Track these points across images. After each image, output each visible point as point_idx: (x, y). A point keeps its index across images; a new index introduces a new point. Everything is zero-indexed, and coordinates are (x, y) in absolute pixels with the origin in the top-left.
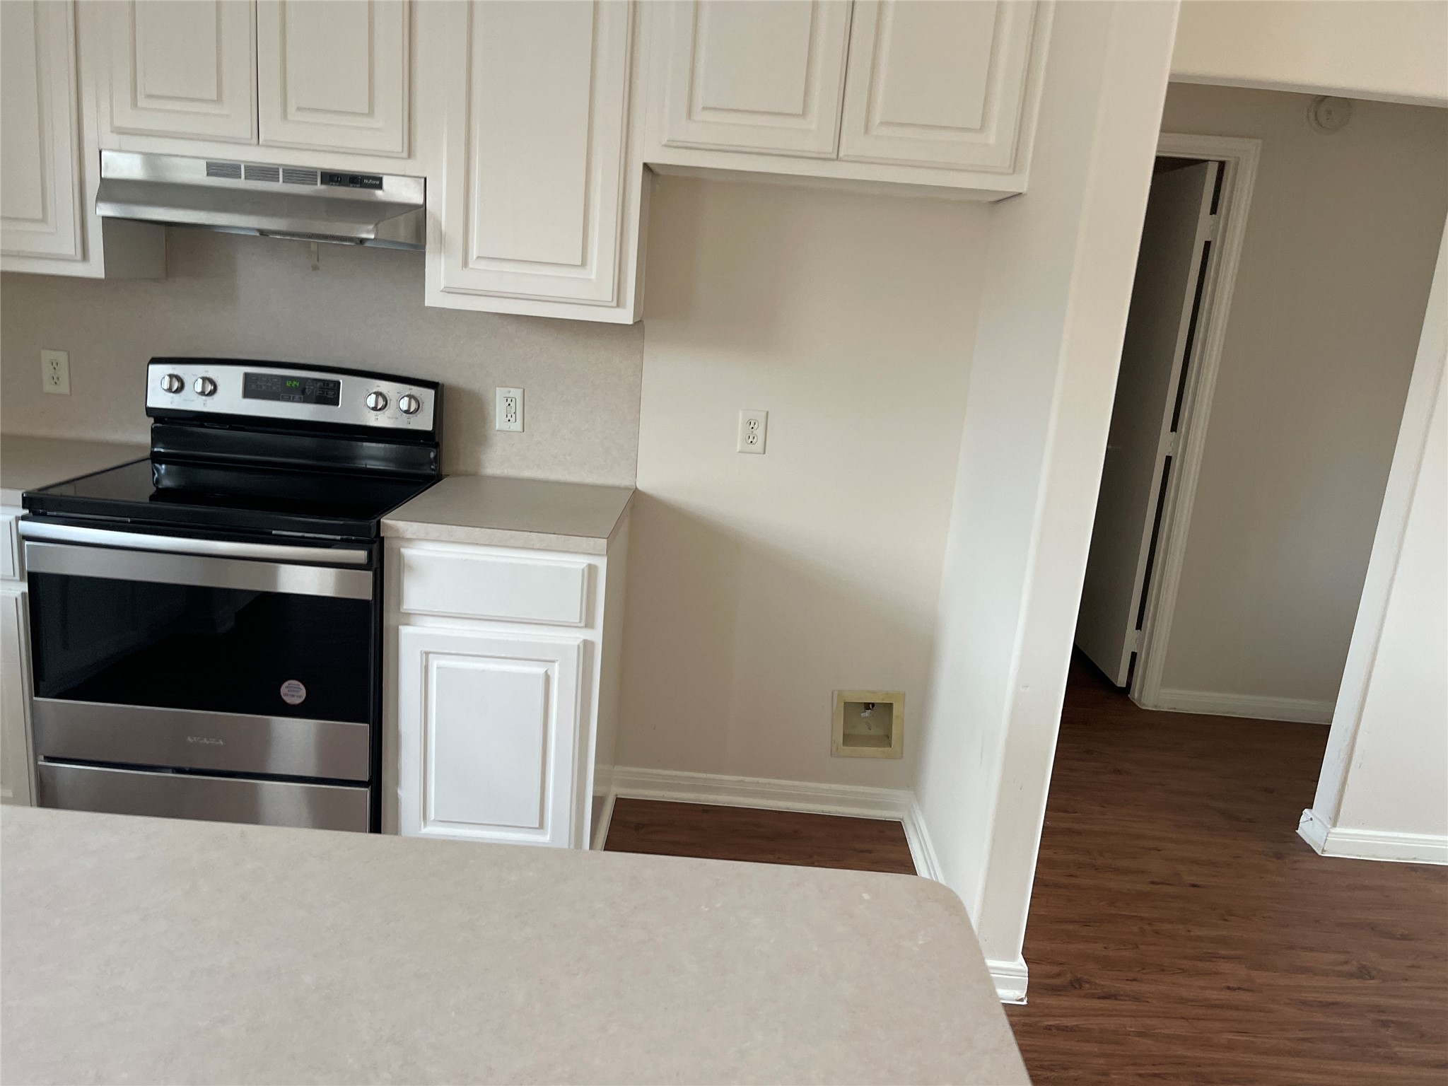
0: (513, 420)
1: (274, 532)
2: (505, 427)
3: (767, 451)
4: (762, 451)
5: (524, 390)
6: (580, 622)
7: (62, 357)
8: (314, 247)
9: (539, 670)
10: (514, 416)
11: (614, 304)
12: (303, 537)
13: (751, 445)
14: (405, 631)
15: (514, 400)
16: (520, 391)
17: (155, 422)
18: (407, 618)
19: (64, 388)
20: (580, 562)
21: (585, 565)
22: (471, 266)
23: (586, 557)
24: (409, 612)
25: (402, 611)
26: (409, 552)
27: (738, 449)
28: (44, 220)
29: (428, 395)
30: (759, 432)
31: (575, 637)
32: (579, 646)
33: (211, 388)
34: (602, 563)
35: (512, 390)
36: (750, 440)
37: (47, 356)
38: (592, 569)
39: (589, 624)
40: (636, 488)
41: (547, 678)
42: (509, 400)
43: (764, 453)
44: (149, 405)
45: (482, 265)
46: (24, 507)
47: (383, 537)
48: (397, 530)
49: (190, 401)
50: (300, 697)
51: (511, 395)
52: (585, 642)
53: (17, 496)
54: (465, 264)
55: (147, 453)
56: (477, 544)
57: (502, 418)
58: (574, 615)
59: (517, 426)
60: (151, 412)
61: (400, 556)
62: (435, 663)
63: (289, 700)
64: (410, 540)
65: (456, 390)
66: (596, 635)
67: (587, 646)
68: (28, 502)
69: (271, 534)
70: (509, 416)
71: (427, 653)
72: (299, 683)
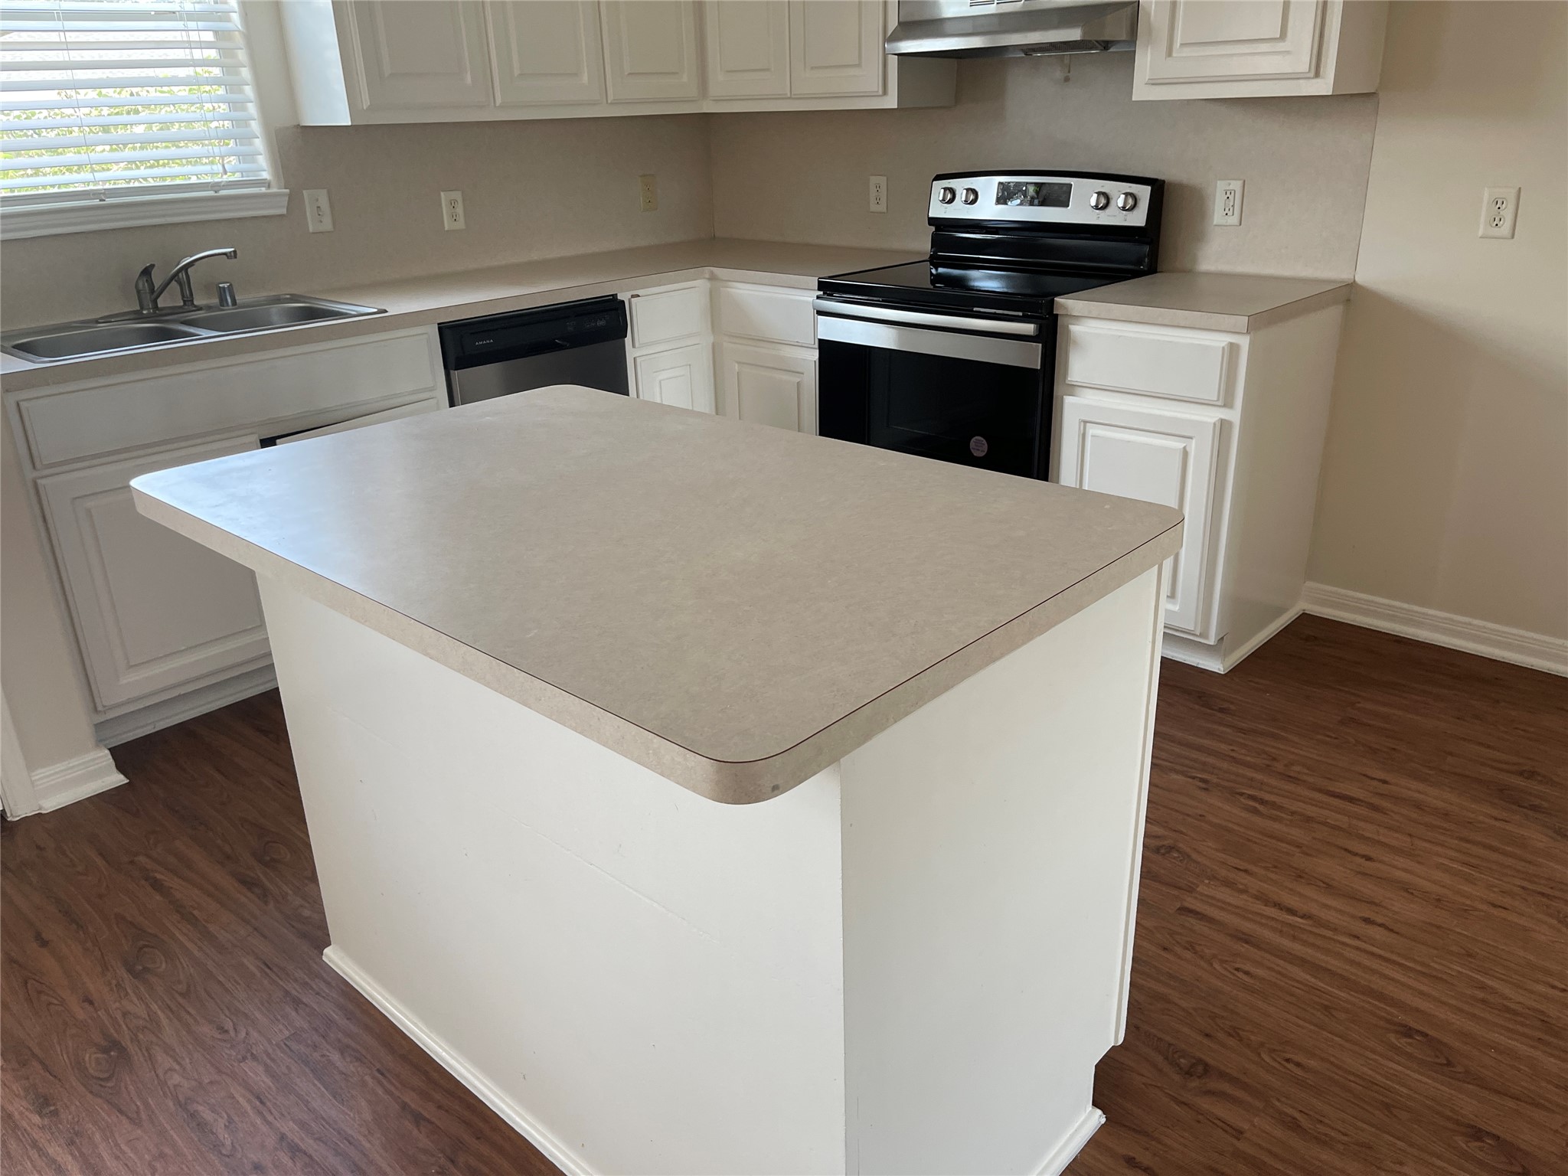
0: (1230, 213)
1: (975, 309)
2: (1222, 222)
3: (1516, 236)
4: (1510, 235)
5: (1244, 181)
6: (1218, 400)
7: (883, 180)
8: (1066, 61)
9: (1179, 445)
10: (1231, 210)
11: (1312, 74)
12: (995, 313)
13: (1497, 229)
14: (1068, 400)
15: (1233, 192)
16: (1240, 183)
17: (936, 230)
18: (1072, 389)
19: (882, 208)
20: (1221, 340)
21: (1225, 343)
22: (1174, 55)
23: (1230, 335)
24: (1073, 383)
25: (1067, 382)
26: (1077, 329)
27: (1480, 233)
28: (859, 65)
29: (1144, 192)
30: (1508, 213)
31: (1211, 416)
32: (1215, 424)
33: (973, 196)
34: (1244, 342)
35: (1232, 182)
36: (1495, 223)
37: (874, 180)
38: (1233, 349)
39: (1228, 404)
40: (1354, 281)
41: (1185, 453)
42: (1228, 193)
43: (1513, 237)
44: (930, 215)
45: (1187, 52)
46: (819, 289)
47: (1057, 315)
48: (1066, 308)
49: (958, 211)
50: (983, 451)
51: (1231, 187)
52: (1222, 422)
53: (814, 282)
54: (1169, 53)
55: (927, 257)
56: (1131, 321)
57: (1220, 214)
58: (1212, 393)
59: (1234, 220)
60: (933, 221)
61: (1068, 331)
62: (1092, 430)
63: (976, 454)
64: (1077, 317)
65: (1180, 187)
66: (1234, 415)
67: (1224, 426)
68: (822, 286)
69: (972, 311)
70: (1227, 209)
71: (1085, 422)
72: (982, 439)
